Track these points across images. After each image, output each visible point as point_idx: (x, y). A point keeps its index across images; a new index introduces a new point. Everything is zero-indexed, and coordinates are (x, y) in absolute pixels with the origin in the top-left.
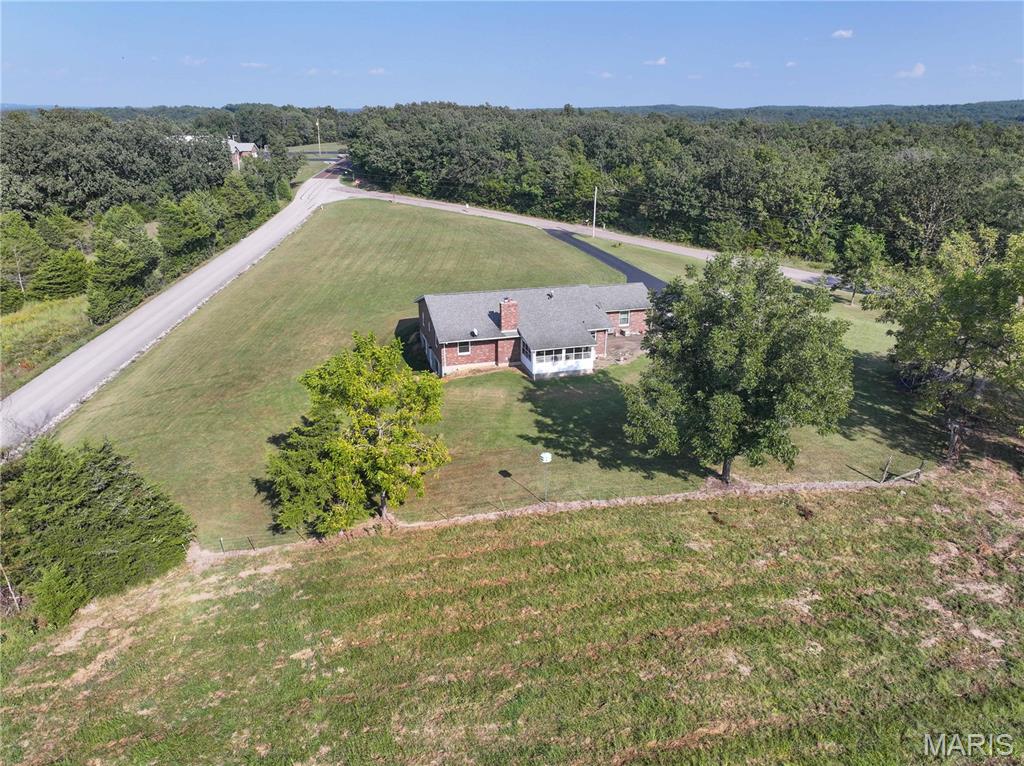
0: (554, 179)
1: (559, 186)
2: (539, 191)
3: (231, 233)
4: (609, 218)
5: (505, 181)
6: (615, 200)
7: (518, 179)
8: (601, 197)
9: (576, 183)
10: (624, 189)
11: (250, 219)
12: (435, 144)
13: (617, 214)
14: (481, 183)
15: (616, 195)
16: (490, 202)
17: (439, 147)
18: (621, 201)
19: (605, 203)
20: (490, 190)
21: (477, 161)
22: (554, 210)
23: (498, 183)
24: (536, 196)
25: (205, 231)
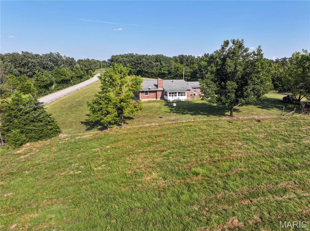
0: (171, 69)
1: (173, 71)
2: (167, 72)
3: (75, 81)
4: (187, 79)
5: (157, 70)
6: (189, 74)
7: (160, 69)
8: (185, 73)
9: (178, 70)
10: (192, 70)
11: (81, 78)
12: (136, 61)
13: (190, 78)
14: (149, 71)
15: (189, 72)
16: (152, 77)
17: (137, 62)
18: (191, 74)
19: (186, 75)
20: (152, 73)
21: (148, 65)
22: (171, 78)
23: (155, 70)
24: (166, 74)
25: (68, 78)
